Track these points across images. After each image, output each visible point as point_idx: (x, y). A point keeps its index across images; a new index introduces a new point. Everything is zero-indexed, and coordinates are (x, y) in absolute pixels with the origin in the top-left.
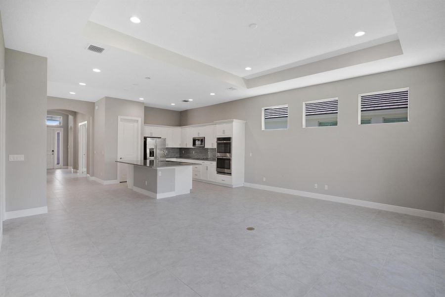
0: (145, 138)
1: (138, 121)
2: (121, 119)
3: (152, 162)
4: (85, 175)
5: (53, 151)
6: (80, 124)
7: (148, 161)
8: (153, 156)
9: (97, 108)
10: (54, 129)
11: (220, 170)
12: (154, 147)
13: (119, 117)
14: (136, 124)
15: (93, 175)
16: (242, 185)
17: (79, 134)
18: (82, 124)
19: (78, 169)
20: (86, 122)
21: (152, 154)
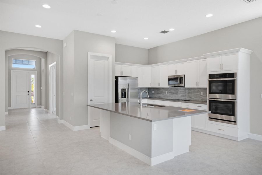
0: (117, 78)
1: (108, 58)
2: (91, 56)
3: (124, 105)
4: (54, 116)
5: (28, 92)
6: (50, 66)
7: (120, 104)
8: (125, 97)
9: (65, 45)
10: (29, 72)
11: (214, 116)
12: (125, 88)
13: (88, 53)
14: (106, 62)
15: (62, 118)
16: (247, 137)
17: (50, 76)
18: (52, 65)
19: (48, 109)
20: (55, 63)
21: (124, 95)
